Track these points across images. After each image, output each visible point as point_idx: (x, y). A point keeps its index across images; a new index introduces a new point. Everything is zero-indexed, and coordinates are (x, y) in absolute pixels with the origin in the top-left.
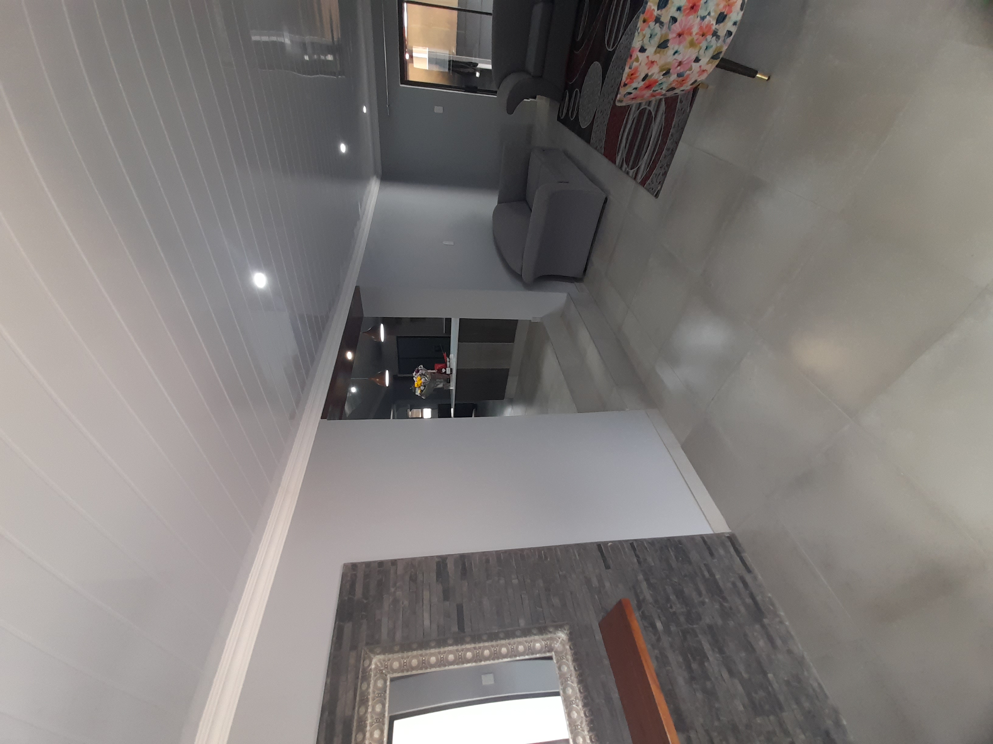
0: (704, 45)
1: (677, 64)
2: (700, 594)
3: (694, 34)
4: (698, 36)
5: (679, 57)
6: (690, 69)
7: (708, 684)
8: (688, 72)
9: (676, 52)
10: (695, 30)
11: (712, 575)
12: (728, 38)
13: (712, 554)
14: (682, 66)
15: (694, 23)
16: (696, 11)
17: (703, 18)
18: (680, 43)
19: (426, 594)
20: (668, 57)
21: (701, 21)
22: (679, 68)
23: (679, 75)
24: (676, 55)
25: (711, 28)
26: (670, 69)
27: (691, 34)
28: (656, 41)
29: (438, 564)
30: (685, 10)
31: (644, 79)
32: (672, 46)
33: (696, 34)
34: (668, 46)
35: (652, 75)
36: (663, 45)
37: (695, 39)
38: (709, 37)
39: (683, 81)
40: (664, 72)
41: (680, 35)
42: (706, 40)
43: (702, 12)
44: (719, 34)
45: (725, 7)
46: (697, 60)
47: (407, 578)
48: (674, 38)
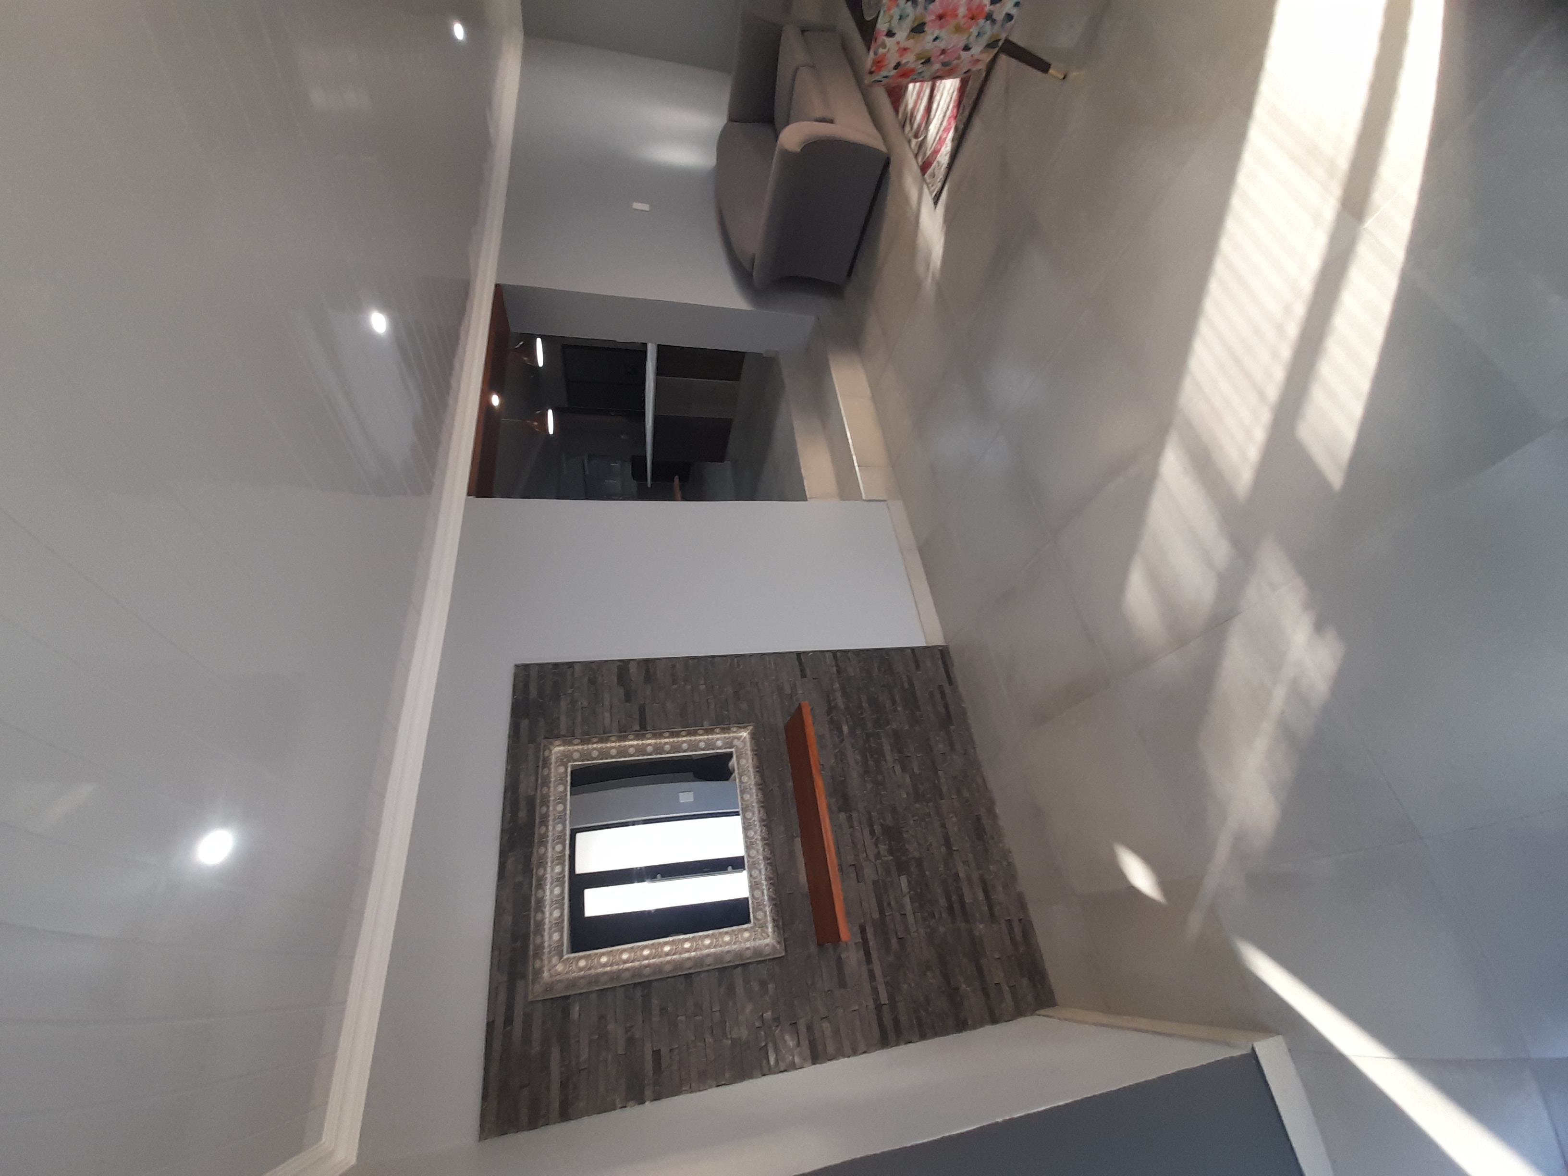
0: (974, 30)
1: (939, 53)
3: (960, 16)
4: (965, 19)
5: (942, 45)
6: (959, 58)
9: (936, 39)
10: (962, 11)
12: (1008, 21)
13: (918, 667)
14: (946, 54)
15: (960, 2)
19: (607, 697)
20: (927, 42)
22: (942, 57)
24: (938, 41)
25: (983, 9)
26: (930, 57)
27: (956, 16)
28: (908, 24)
29: (619, 667)
31: (896, 68)
32: (931, 31)
34: (926, 31)
35: (907, 63)
36: (918, 29)
37: (962, 22)
38: (981, 21)
39: (951, 70)
40: (923, 61)
41: (941, 17)
44: (994, 17)
46: (967, 48)
48: (932, 21)
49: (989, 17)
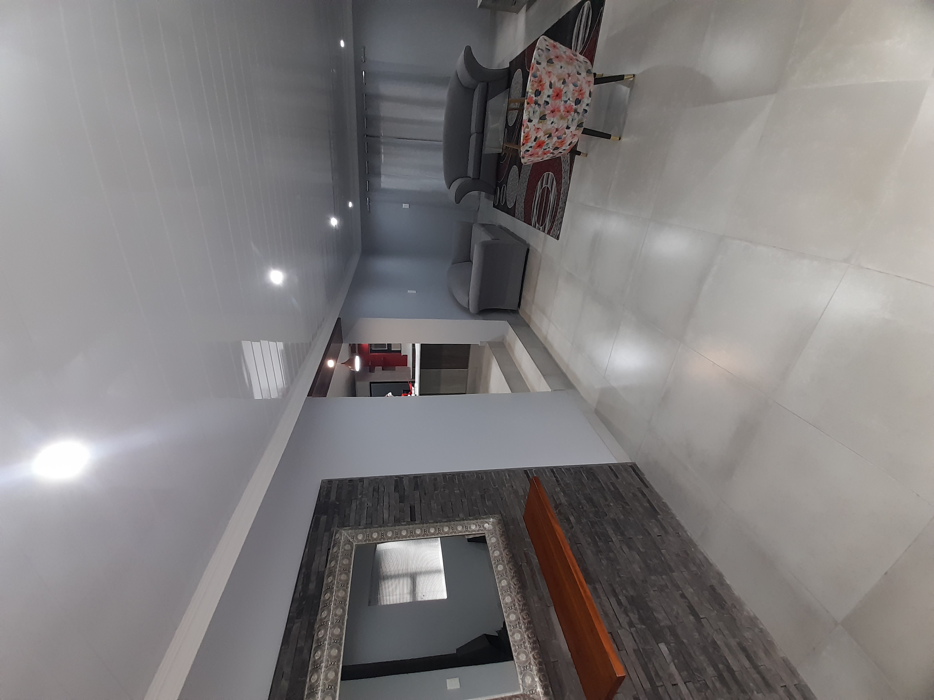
0: (570, 118)
1: (555, 130)
2: (606, 500)
3: (562, 111)
4: (564, 112)
5: (556, 126)
6: (565, 134)
7: (611, 555)
8: (564, 136)
9: (552, 123)
10: (562, 108)
11: (616, 489)
12: (585, 113)
13: (617, 476)
14: (559, 131)
15: (560, 104)
17: (566, 102)
18: (554, 117)
19: (386, 499)
20: (548, 125)
22: (557, 133)
23: (559, 138)
24: (553, 124)
25: (572, 108)
26: (551, 134)
27: (560, 111)
28: (538, 115)
29: (396, 481)
30: (553, 97)
31: (535, 140)
32: (550, 119)
34: (546, 119)
35: (540, 137)
36: (543, 118)
37: (563, 114)
38: (572, 113)
39: (562, 142)
40: (548, 135)
41: (553, 112)
42: (571, 115)
43: (564, 98)
44: (578, 111)
45: (579, 95)
46: (568, 128)
47: (371, 489)
48: (549, 113)
49: (576, 111)
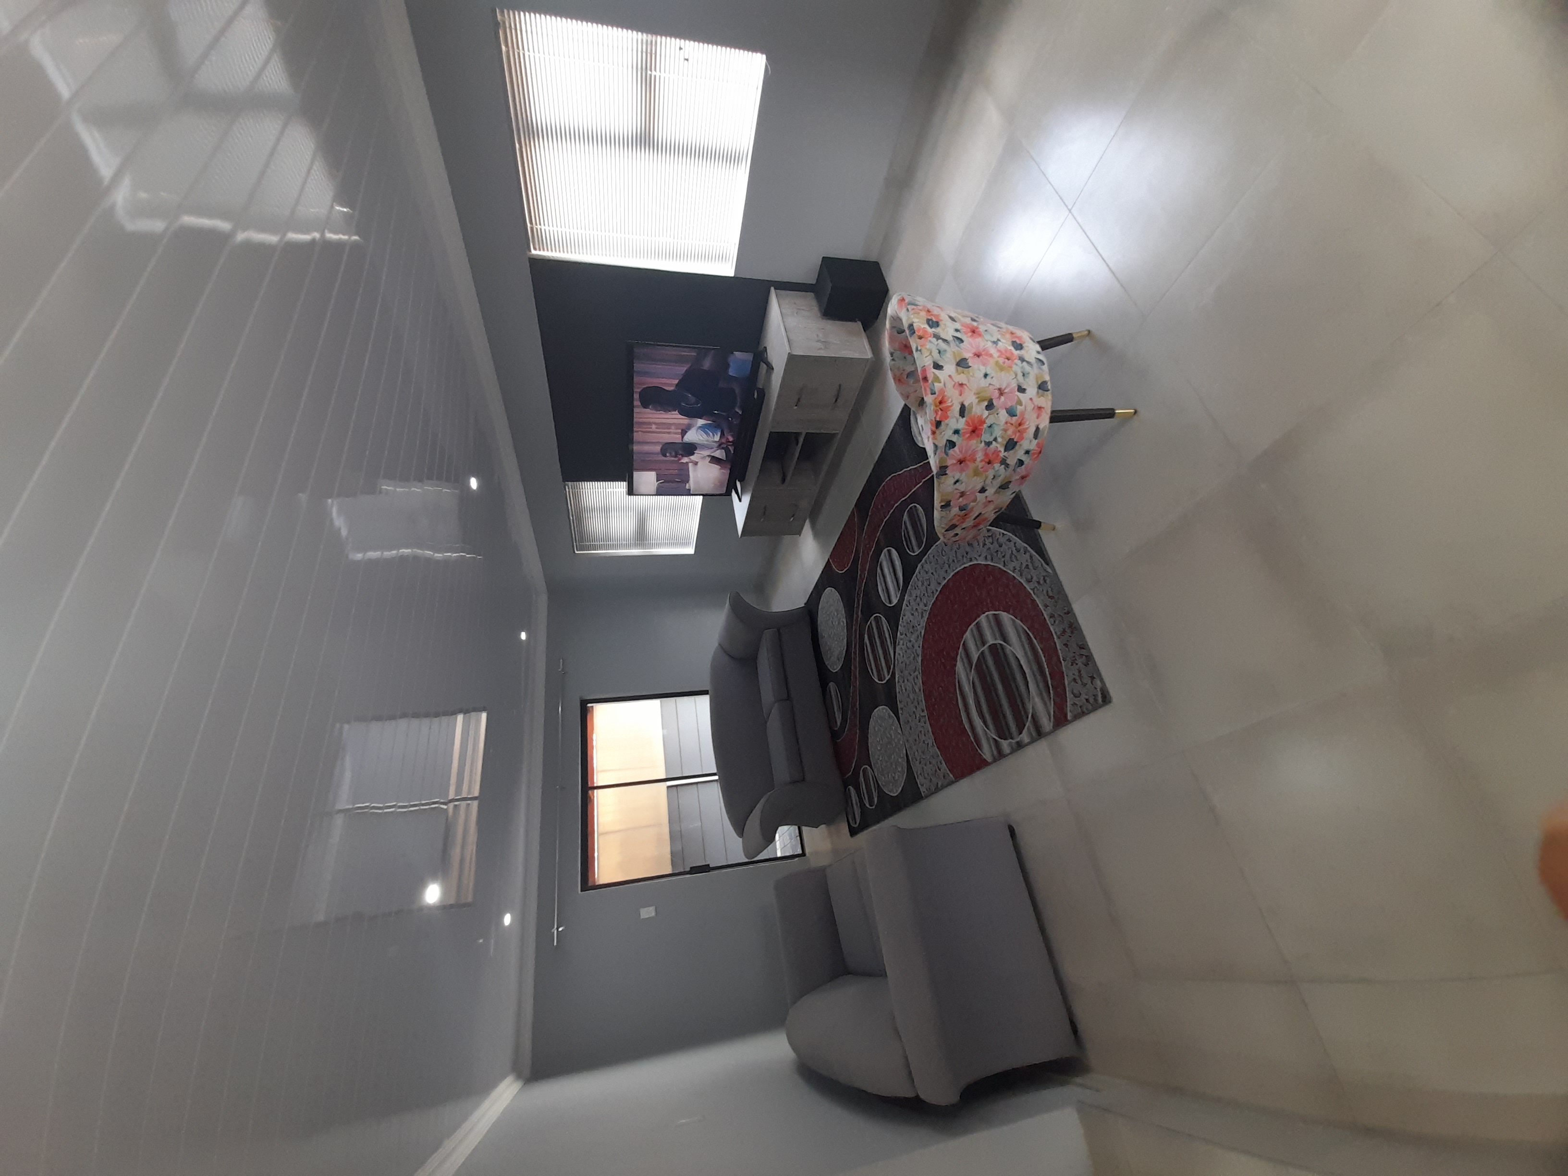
1: (958, 495)
4: (984, 463)
12: (1019, 466)
16: (979, 436)
21: (986, 447)
22: (961, 499)
23: (962, 509)
24: (957, 484)
25: (998, 455)
26: (950, 501)
27: (974, 460)
30: (964, 433)
33: (982, 461)
34: (946, 474)
37: (980, 467)
38: (997, 466)
39: (966, 515)
41: (961, 462)
42: (994, 468)
43: (986, 437)
44: (1008, 462)
45: (1014, 433)
49: (1003, 462)
